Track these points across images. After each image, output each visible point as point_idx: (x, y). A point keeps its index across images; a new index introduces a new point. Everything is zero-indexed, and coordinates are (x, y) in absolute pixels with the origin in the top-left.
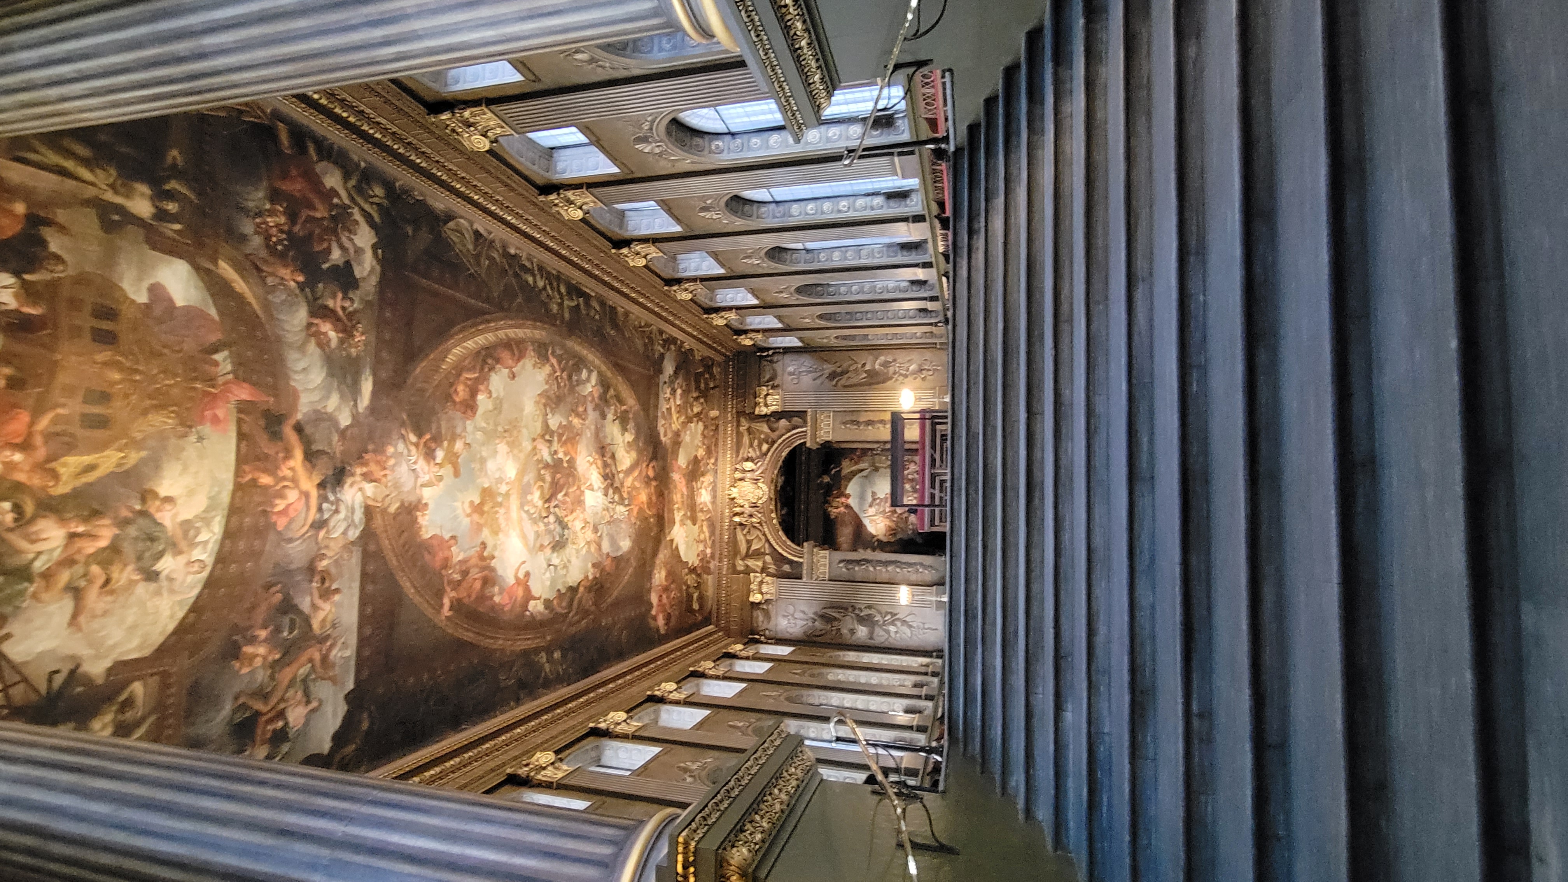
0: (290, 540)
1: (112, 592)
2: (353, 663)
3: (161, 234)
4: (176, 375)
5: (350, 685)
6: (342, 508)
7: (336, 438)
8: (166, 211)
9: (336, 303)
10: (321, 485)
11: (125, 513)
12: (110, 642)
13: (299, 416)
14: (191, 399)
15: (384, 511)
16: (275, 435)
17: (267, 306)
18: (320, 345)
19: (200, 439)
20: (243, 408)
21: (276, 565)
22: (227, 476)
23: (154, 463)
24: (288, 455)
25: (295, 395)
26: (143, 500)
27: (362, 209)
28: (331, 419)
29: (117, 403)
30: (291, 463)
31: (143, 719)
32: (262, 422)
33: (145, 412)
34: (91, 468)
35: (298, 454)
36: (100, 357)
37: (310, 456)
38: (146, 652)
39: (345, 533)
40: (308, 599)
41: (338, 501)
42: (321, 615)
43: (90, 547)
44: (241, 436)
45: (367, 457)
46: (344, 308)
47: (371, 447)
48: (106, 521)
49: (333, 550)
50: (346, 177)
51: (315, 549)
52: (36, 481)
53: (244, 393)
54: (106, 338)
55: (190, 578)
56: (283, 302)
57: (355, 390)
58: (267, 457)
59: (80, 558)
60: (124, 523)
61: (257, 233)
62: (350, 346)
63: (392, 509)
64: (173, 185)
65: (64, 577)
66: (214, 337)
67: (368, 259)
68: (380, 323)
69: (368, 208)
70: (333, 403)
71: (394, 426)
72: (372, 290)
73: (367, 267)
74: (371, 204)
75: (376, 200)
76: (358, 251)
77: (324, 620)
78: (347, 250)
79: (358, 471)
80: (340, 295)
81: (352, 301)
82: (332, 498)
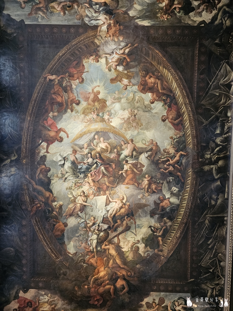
6: (97, 15)
7: (124, 9)
10: (105, 4)
15: (95, 36)
28: (131, 7)
39: (87, 16)
42: (56, 6)
47: (122, 27)
49: (81, 11)
57: (144, 17)
62: (161, 13)
63: (96, 41)
67: (198, 19)
68: (173, 27)
69: (219, 17)
70: (138, 7)
71: (131, 40)
72: (186, 22)
73: (195, 19)
74: (221, 19)
75: (224, 22)
76: (200, 14)
77: (54, 8)
78: (199, 8)
79: (112, 22)
80: (180, 6)
81: (179, 12)
82: (101, 9)
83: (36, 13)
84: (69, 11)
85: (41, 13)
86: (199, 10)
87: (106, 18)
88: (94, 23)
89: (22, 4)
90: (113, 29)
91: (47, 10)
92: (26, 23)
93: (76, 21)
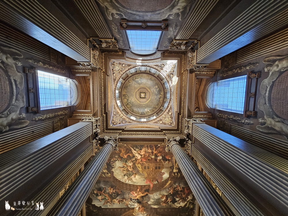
0: (129, 195)
1: (123, 171)
2: (106, 207)
3: (172, 173)
4: (153, 176)
5: (102, 207)
6: (134, 203)
7: (146, 201)
8: (175, 174)
9: (169, 200)
10: (138, 199)
11: (133, 172)
12: (116, 171)
13: (149, 195)
14: (150, 179)
15: (133, 212)
16: (146, 191)
17: (166, 188)
18: (161, 197)
19: (144, 180)
20: (149, 186)
21: (125, 193)
22: (139, 184)
23: (140, 175)
24: (142, 193)
25: (152, 194)
26: (135, 174)
27: (187, 203)
28: (149, 200)
29: (148, 170)
30: (141, 194)
31: (105, 176)
32: (147, 189)
33: (147, 173)
34: (139, 168)
35: (143, 195)
36: (153, 167)
37: (142, 197)
38: (114, 175)
39: (130, 204)
40: (119, 198)
41: (135, 203)
42: (116, 201)
43: (129, 168)
44: (145, 186)
45: (143, 208)
46: (168, 201)
47: (145, 208)
48: (132, 170)
49: (127, 202)
50: (191, 200)
51: (127, 199)
52: (137, 162)
53: (152, 186)
54: (156, 168)
55: (124, 180)
56: (167, 191)
57: (155, 204)
58: (142, 190)
59: (128, 167)
60: (132, 172)
61: (176, 186)
62: (162, 203)
63: (134, 214)
64: (179, 174)
65: (125, 166)
66: (159, 181)
67: (179, 205)
68: (168, 209)
69: (188, 205)
70: (152, 200)
71: (149, 213)
72: (173, 207)
73: (177, 205)
74: (189, 205)
75: (190, 206)
76: (179, 203)
77: (115, 201)
78: (179, 201)
79: (140, 206)
80: (171, 200)
81: (170, 203)
82: (136, 201)
83: (107, 204)
84: (121, 202)
85: (109, 204)
86: (179, 202)
87: (138, 205)
88: (133, 207)
89: (101, 200)
90: (141, 209)
91: (112, 202)
92: (102, 208)
93: (125, 206)
